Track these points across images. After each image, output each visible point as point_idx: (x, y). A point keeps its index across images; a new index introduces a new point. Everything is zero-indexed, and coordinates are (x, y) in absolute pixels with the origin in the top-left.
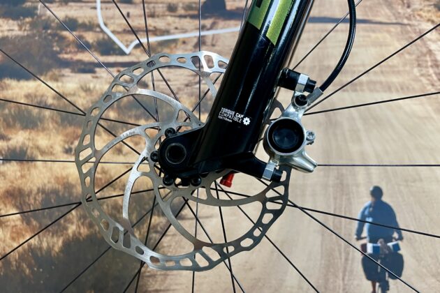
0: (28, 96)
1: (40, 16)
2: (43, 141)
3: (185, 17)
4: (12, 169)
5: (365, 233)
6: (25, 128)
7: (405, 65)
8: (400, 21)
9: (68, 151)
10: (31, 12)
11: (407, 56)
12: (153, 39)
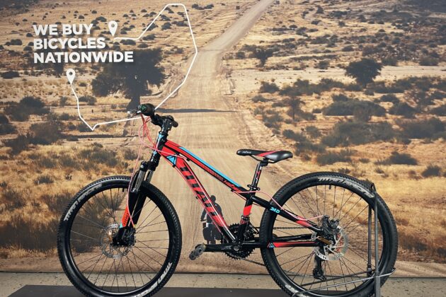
0: (48, 153)
1: (51, 113)
2: (56, 174)
3: (120, 111)
4: (43, 186)
5: (205, 218)
6: (48, 167)
7: (232, 134)
8: (231, 110)
9: (67, 178)
10: (47, 111)
11: (234, 129)
12: (105, 123)
